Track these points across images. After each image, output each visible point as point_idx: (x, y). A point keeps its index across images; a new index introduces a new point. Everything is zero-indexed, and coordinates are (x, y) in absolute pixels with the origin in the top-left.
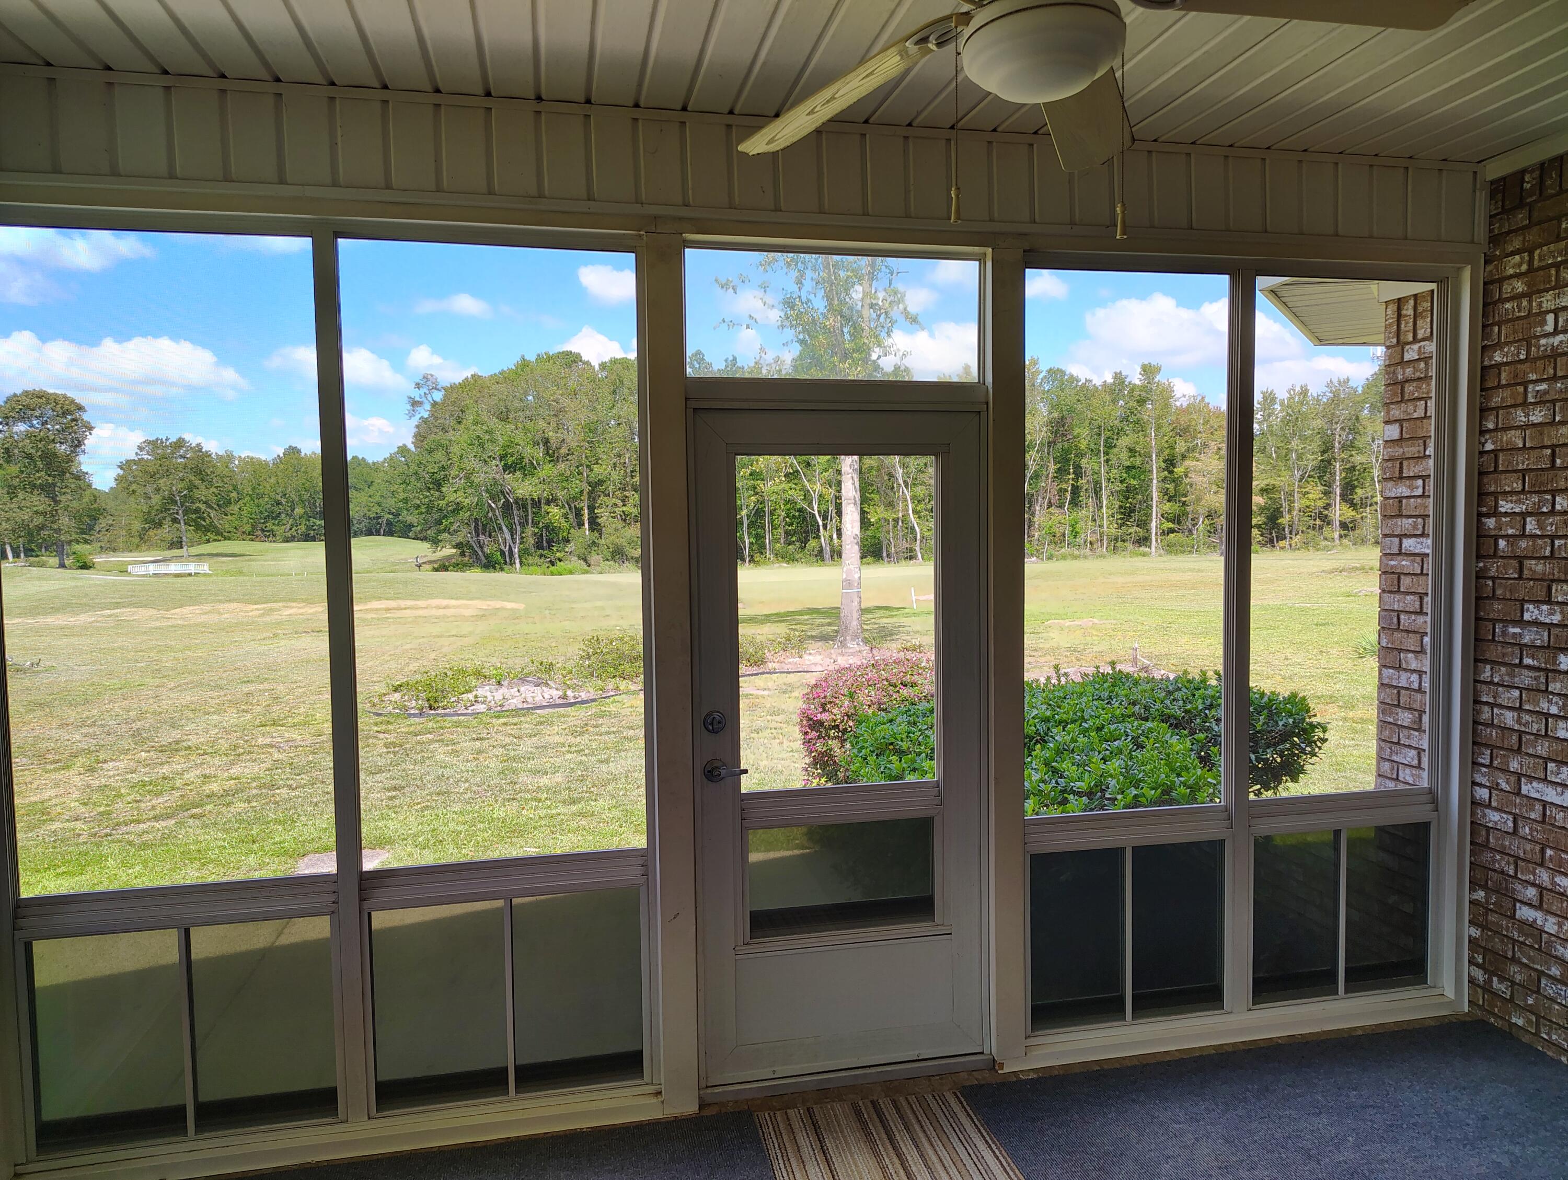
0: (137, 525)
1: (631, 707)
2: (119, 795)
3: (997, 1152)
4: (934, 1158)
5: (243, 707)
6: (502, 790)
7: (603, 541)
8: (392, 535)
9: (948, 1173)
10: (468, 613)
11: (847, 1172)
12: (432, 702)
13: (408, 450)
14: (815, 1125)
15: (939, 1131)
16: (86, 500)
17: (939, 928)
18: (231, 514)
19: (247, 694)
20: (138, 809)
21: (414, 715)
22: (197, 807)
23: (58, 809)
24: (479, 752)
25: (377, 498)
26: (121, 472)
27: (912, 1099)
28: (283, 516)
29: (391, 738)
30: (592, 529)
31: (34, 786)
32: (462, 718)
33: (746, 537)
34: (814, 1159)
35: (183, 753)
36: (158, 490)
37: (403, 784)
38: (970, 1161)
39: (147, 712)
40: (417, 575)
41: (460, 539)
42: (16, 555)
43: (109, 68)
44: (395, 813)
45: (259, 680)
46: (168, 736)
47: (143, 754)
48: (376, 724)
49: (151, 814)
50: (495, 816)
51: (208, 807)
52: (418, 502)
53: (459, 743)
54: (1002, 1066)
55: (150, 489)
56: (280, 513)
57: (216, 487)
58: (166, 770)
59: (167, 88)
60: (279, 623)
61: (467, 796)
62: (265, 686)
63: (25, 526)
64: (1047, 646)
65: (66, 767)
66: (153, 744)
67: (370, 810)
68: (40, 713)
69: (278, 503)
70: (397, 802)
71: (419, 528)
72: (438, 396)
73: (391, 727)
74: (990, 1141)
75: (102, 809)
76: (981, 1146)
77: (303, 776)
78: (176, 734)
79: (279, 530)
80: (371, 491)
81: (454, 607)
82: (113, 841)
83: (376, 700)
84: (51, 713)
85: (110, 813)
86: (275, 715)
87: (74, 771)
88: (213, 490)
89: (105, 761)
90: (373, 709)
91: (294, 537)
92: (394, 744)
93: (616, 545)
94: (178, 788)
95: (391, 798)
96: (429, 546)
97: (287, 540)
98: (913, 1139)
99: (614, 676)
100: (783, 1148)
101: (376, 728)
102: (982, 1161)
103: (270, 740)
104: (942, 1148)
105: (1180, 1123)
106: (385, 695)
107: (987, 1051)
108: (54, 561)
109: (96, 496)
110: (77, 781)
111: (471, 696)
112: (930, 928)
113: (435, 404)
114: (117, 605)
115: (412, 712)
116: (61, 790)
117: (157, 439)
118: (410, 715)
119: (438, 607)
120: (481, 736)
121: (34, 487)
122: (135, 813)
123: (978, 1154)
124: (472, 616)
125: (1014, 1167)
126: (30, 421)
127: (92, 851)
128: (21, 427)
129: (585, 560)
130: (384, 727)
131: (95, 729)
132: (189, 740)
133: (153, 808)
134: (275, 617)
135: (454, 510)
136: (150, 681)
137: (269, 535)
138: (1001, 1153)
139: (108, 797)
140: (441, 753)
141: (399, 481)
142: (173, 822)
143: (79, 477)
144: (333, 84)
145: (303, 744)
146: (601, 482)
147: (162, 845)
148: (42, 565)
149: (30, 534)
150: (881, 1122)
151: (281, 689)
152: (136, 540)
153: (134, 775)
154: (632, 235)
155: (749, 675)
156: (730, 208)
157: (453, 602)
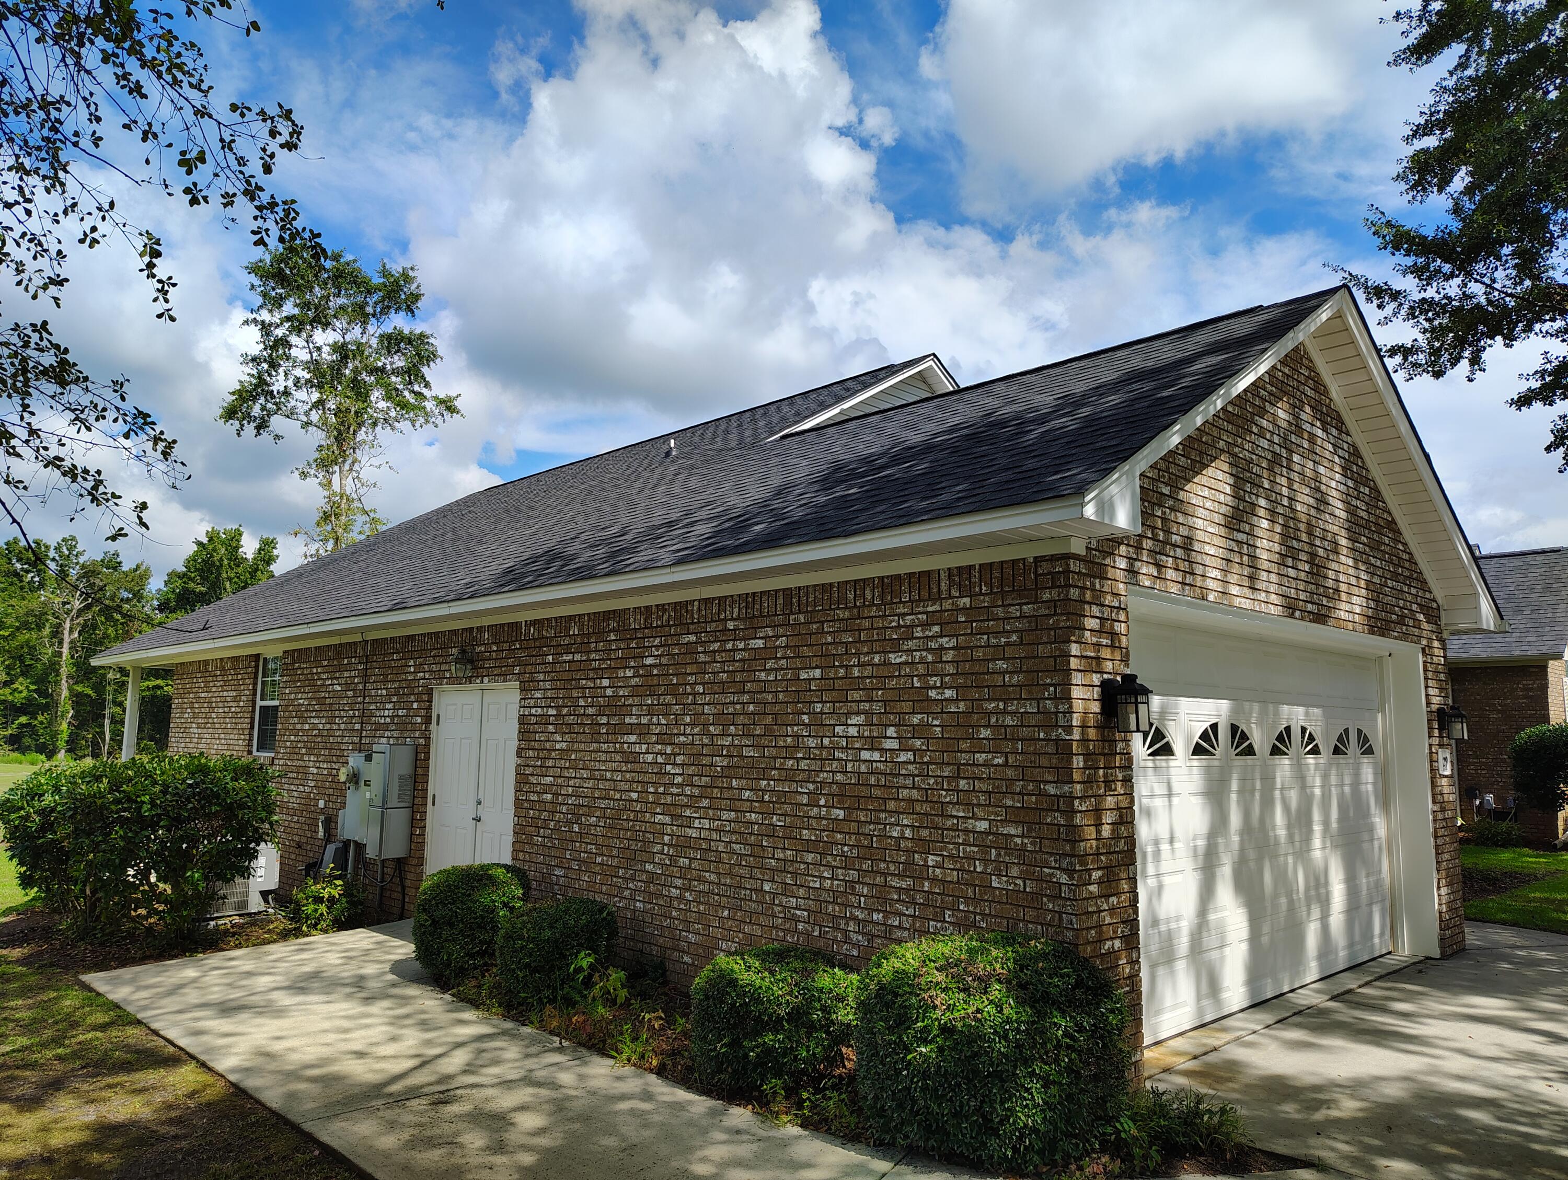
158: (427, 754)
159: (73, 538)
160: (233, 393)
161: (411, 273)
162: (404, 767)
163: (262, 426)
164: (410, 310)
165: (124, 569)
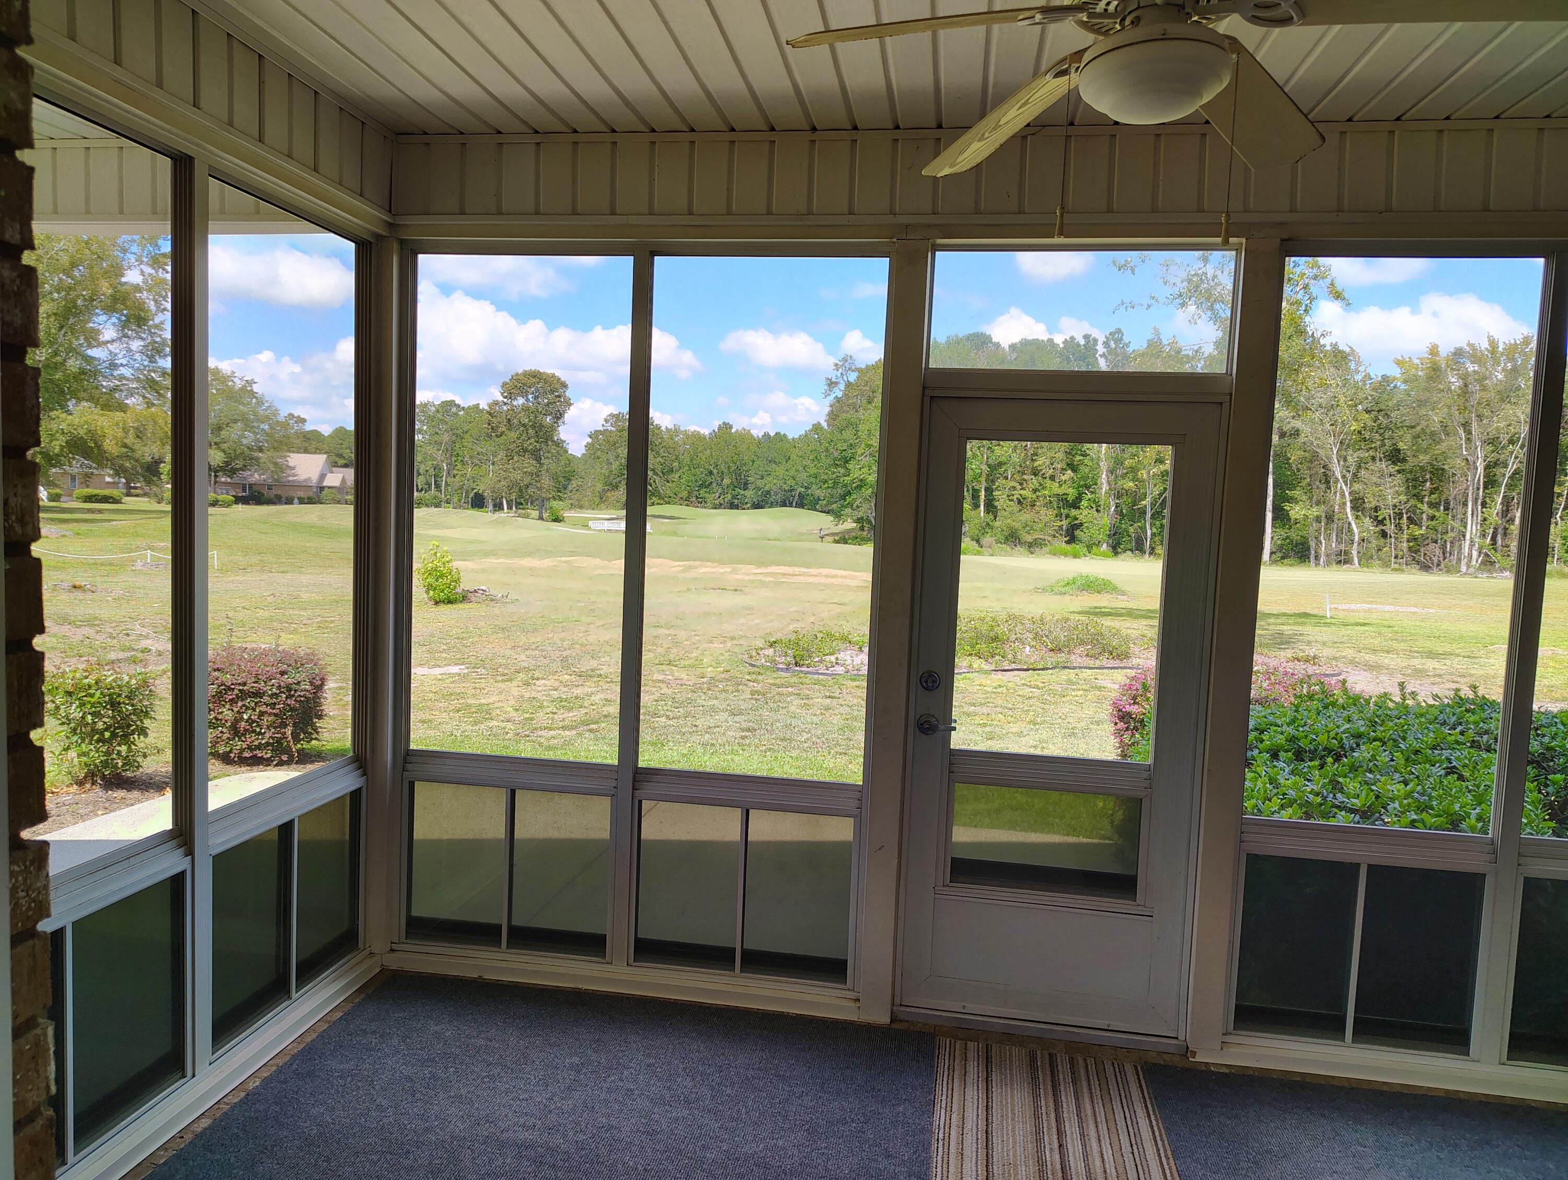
0: (599, 487)
1: (980, 685)
2: (541, 707)
3: (1154, 1123)
4: (1089, 1112)
5: (649, 647)
6: (838, 744)
7: (997, 524)
8: (803, 508)
9: (1097, 1127)
10: (853, 583)
11: (1001, 1102)
12: (798, 659)
13: (822, 428)
14: (988, 1060)
15: (1105, 1093)
16: (563, 463)
17: (1140, 908)
18: (673, 481)
19: (655, 637)
20: (553, 719)
21: (782, 669)
22: (595, 723)
23: (498, 711)
24: (827, 708)
25: (792, 472)
26: (590, 440)
27: (1091, 1061)
28: (714, 485)
29: (758, 687)
30: (987, 511)
31: (486, 691)
32: (821, 677)
33: (1148, 526)
34: (975, 1085)
35: (596, 679)
36: (617, 457)
37: (756, 727)
38: (1124, 1123)
39: (577, 643)
40: (819, 545)
41: (860, 514)
42: (510, 508)
43: (499, 132)
44: (743, 750)
45: (668, 626)
46: (587, 664)
47: (566, 676)
48: (749, 673)
49: (561, 724)
50: (824, 766)
51: (603, 725)
52: (826, 477)
53: (812, 698)
54: (1194, 1054)
55: (611, 456)
56: (711, 483)
57: (662, 457)
58: (578, 691)
59: (538, 144)
60: (694, 580)
61: (806, 745)
62: (671, 631)
63: (516, 484)
64: (1482, 672)
65: (510, 680)
66: (574, 669)
67: (724, 745)
68: (500, 635)
69: (711, 473)
70: (748, 741)
71: (824, 502)
72: (853, 377)
73: (760, 678)
74: (1151, 1113)
75: (527, 716)
76: (1141, 1113)
77: (680, 709)
78: (594, 664)
79: (710, 498)
80: (789, 465)
81: (842, 577)
82: (529, 741)
83: (754, 654)
84: (508, 636)
85: (532, 719)
86: (671, 657)
87: (515, 683)
88: (659, 459)
89: (538, 679)
90: (749, 661)
91: (721, 504)
92: (758, 693)
93: (1011, 528)
94: (585, 707)
95: (743, 738)
96: (832, 519)
97: (715, 507)
98: (1076, 1093)
99: (970, 655)
100: (951, 1069)
101: (748, 677)
102: (1135, 1125)
103: (663, 676)
104: (1101, 1105)
105: (1365, 1147)
106: (762, 649)
107: (1182, 1038)
108: (535, 514)
109: (571, 460)
110: (515, 692)
111: (833, 658)
112: (1130, 907)
113: (849, 385)
114: (573, 554)
115: (781, 666)
116: (502, 697)
117: (620, 413)
118: (778, 669)
119: (827, 576)
120: (833, 695)
121: (525, 451)
122: (550, 722)
123: (1134, 1120)
124: (857, 587)
125: (1165, 1139)
126: (527, 396)
127: (513, 746)
128: (520, 401)
129: (978, 541)
130: (754, 677)
131: (537, 652)
132: (602, 669)
133: (563, 720)
134: (692, 574)
135: (857, 487)
136: (584, 619)
137: (701, 502)
138: (1157, 1124)
139: (534, 707)
140: (795, 705)
141: (812, 457)
142: (575, 732)
143: (559, 444)
144: (654, 131)
145: (687, 683)
146: (1001, 464)
147: (562, 749)
148: (527, 516)
149: (520, 490)
150: (1052, 1071)
151: (682, 635)
152: (597, 500)
153: (555, 692)
154: (886, 242)
155: (1108, 668)
156: (976, 213)
157: (841, 572)
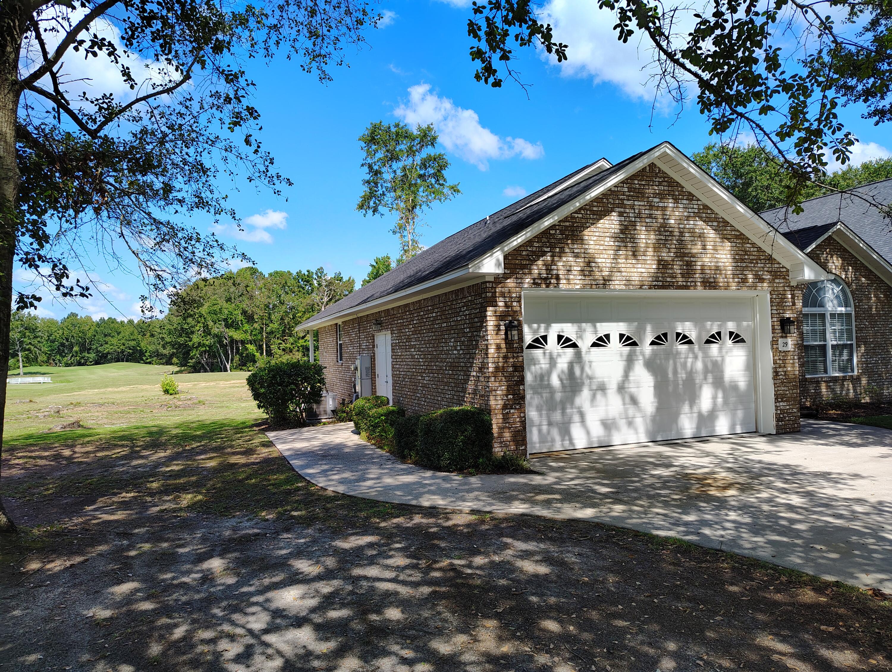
8: (131, 362)
28: (66, 352)
30: (267, 355)
158: (374, 359)
159: (322, 268)
160: (361, 197)
161: (431, 127)
162: (368, 365)
163: (375, 211)
164: (432, 144)
165: (344, 280)
